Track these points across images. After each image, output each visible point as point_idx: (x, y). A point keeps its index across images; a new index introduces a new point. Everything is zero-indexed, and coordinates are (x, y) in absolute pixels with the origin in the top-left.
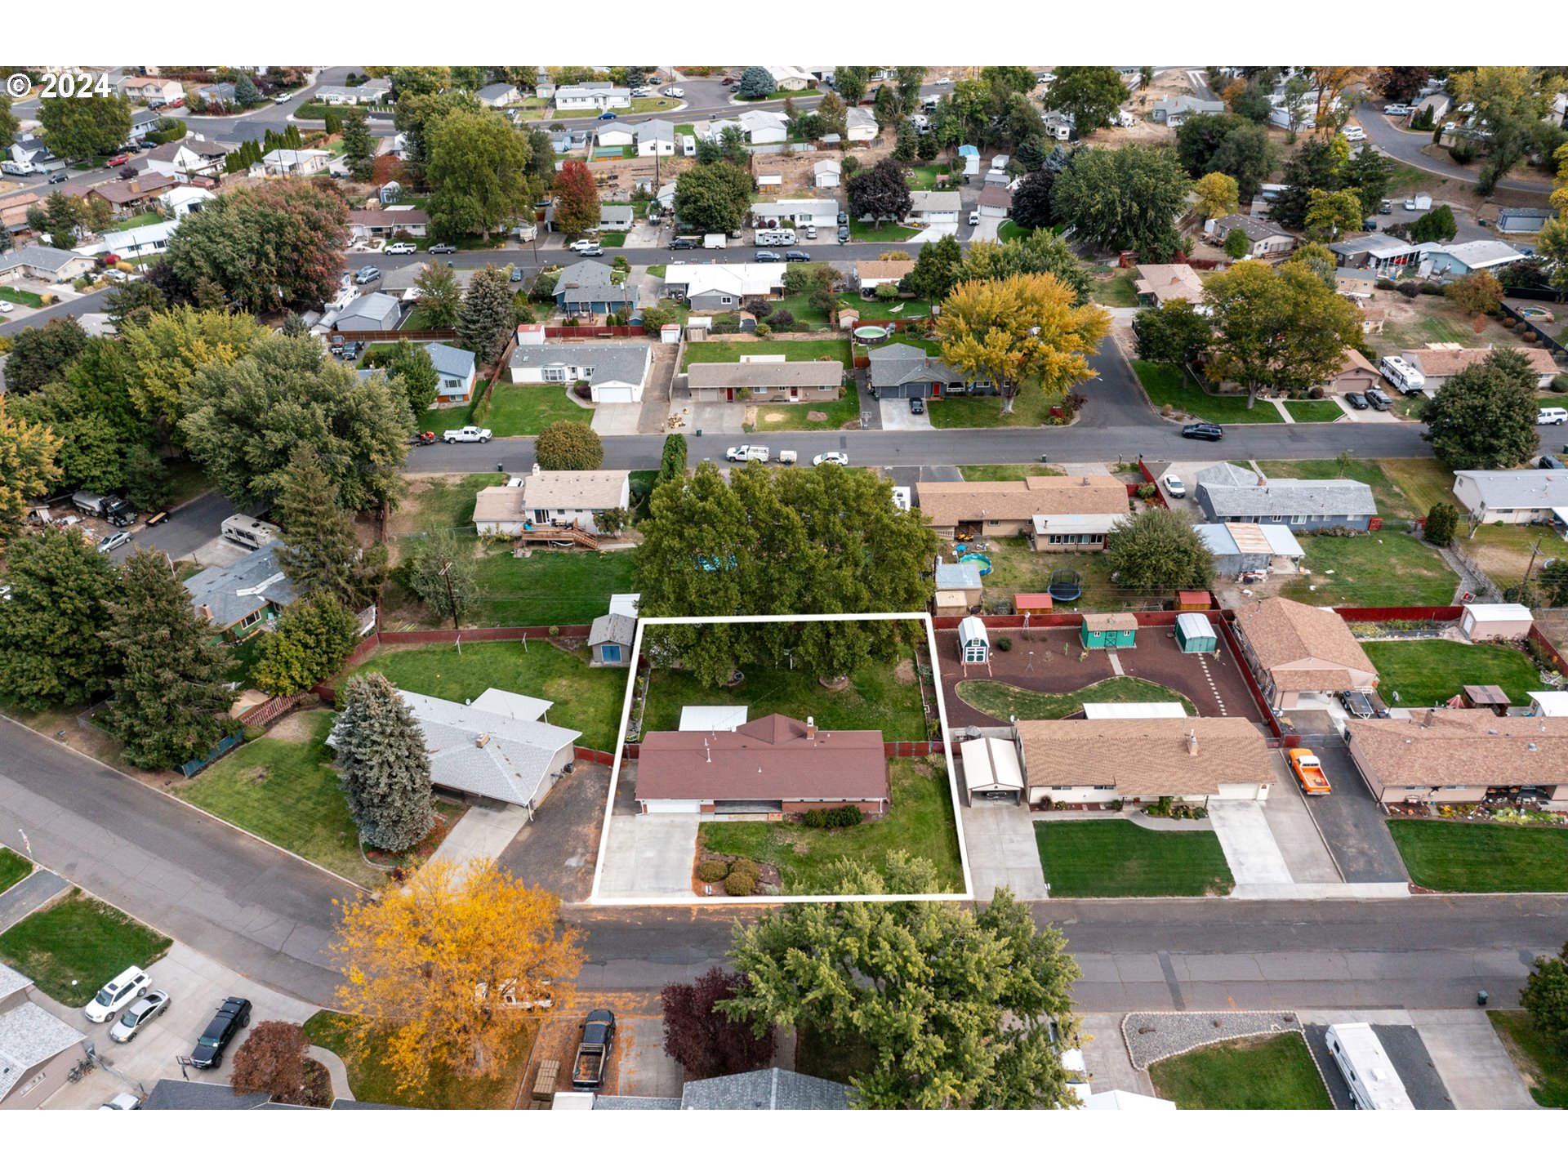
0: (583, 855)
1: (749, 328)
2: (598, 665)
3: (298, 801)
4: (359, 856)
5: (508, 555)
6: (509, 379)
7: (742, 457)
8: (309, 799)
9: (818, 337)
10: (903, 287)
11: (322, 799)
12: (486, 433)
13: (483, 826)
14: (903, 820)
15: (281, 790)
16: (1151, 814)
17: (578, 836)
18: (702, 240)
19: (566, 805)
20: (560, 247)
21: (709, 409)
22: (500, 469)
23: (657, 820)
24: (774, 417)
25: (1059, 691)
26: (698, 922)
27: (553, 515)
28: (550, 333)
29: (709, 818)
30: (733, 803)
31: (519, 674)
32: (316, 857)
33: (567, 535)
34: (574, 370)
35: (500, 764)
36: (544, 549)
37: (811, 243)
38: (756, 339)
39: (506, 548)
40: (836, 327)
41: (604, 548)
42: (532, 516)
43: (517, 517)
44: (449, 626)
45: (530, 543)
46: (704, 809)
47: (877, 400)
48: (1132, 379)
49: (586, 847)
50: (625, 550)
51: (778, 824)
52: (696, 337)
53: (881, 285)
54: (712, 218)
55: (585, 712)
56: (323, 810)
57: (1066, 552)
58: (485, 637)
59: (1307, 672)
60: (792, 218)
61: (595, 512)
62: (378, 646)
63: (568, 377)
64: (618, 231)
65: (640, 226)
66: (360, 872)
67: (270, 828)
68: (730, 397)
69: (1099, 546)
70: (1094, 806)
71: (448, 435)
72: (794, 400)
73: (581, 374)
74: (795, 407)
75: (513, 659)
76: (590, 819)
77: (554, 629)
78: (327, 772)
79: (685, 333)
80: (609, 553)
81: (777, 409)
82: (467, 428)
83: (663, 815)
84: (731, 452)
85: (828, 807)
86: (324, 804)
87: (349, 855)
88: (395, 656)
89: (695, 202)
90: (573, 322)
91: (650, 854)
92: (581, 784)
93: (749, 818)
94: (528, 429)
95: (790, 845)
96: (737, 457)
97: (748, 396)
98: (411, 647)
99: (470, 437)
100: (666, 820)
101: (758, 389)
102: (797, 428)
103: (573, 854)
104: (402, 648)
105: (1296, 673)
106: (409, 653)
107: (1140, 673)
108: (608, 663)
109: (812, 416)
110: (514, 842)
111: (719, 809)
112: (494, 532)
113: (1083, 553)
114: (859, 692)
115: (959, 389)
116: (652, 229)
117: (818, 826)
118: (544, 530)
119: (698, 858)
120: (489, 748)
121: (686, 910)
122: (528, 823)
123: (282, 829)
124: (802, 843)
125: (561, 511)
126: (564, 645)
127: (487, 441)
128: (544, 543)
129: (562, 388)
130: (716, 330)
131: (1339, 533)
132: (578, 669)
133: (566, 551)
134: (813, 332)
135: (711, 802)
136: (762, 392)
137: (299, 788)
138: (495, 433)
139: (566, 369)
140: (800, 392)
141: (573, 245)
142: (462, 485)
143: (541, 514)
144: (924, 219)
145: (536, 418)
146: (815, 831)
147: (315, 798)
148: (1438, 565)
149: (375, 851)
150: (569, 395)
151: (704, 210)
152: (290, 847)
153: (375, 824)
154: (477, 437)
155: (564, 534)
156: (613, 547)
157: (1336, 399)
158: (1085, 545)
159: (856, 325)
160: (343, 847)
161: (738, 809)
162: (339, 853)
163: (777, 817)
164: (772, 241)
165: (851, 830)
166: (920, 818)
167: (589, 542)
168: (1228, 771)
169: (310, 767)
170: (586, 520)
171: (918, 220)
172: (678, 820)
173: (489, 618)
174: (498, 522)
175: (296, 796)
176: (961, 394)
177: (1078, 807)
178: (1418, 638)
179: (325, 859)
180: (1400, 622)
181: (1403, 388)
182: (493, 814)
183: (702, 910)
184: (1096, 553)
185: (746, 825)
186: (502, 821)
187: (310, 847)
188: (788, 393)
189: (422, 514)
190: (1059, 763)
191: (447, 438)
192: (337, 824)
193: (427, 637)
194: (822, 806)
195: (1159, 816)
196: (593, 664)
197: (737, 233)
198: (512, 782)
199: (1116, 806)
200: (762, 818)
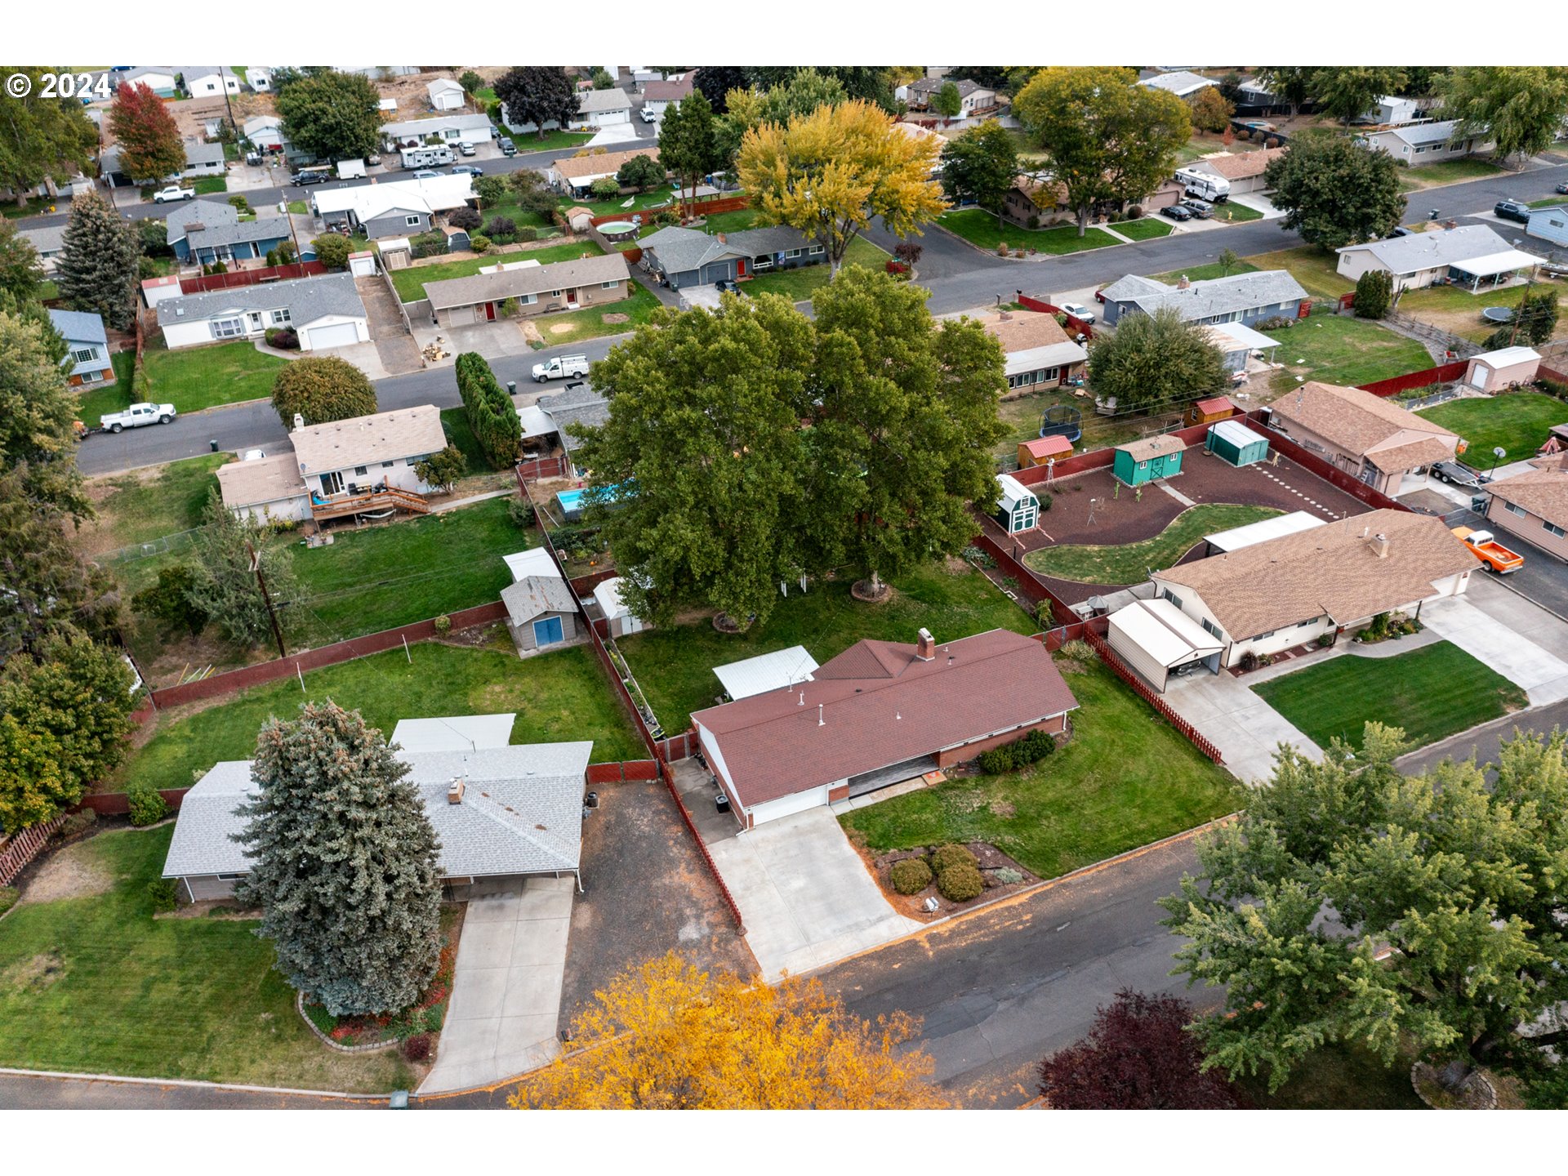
0: (698, 917)
1: (462, 245)
2: (533, 653)
3: (147, 987)
4: (319, 1044)
5: (299, 548)
6: (160, 342)
7: (557, 374)
8: (167, 978)
9: (552, 244)
10: (624, 180)
11: (192, 972)
12: (167, 409)
13: (507, 925)
14: (1097, 732)
15: (105, 982)
16: (1366, 640)
17: (670, 893)
18: (336, 169)
19: (621, 853)
20: (137, 201)
21: (469, 334)
22: (215, 448)
23: (772, 833)
24: (561, 328)
25: (1147, 538)
26: (943, 958)
27: (349, 478)
28: (188, 287)
29: (845, 807)
30: (876, 775)
31: (419, 695)
32: (236, 1072)
33: (380, 501)
34: (255, 317)
35: (502, 819)
36: (349, 528)
37: (471, 159)
38: (476, 256)
39: (293, 539)
40: (568, 230)
41: (439, 509)
42: (316, 485)
43: (293, 492)
44: (262, 657)
45: (326, 524)
46: (834, 796)
47: (675, 290)
48: (938, 230)
49: (695, 904)
50: (471, 506)
51: (944, 787)
52: (399, 263)
53: (595, 181)
54: (343, 138)
55: (557, 720)
56: (204, 991)
57: (1021, 396)
58: (332, 659)
59: (1400, 449)
60: (436, 134)
61: (411, 461)
62: (157, 714)
63: (249, 329)
64: (211, 177)
65: (236, 168)
66: (339, 1070)
67: (117, 1051)
68: (491, 316)
69: (1054, 382)
70: (1299, 651)
71: (107, 421)
72: (573, 306)
73: (268, 320)
74: (578, 315)
75: (396, 678)
76: (672, 863)
77: (442, 620)
78: (176, 926)
79: (380, 261)
80: (449, 514)
81: (561, 319)
82: (134, 407)
83: (776, 822)
84: (538, 370)
85: (1004, 740)
86: (200, 979)
87: (298, 1048)
88: (195, 721)
89: (316, 120)
90: (219, 268)
91: (798, 883)
92: (621, 819)
93: (901, 790)
94: (227, 396)
95: (983, 809)
96: (550, 374)
97: (514, 311)
98: (214, 702)
99: (143, 418)
100: (787, 828)
101: (525, 298)
102: (599, 335)
103: (682, 921)
104: (200, 707)
105: (1390, 451)
106: (217, 710)
107: (1212, 499)
108: (545, 647)
109: (607, 319)
110: (574, 934)
111: (854, 791)
112: (262, 521)
113: (1041, 394)
114: (914, 598)
115: (766, 265)
116: (255, 171)
117: (1005, 770)
118: (342, 502)
119: (873, 866)
120: (471, 800)
121: (911, 946)
122: (578, 898)
123: (140, 1047)
124: (998, 799)
125: (361, 470)
126: (462, 640)
127: (172, 419)
128: (349, 519)
129: (246, 343)
130: (418, 252)
131: (1278, 323)
132: (506, 666)
133: (385, 525)
134: (542, 240)
135: (844, 782)
136: (533, 302)
137: (136, 967)
138: (181, 408)
139: (244, 316)
140: (580, 295)
141: (157, 195)
142: (166, 478)
143: (330, 481)
144: (592, 121)
145: (230, 382)
146: (1000, 780)
147: (177, 974)
148: (1393, 337)
149: (352, 1024)
150: (261, 349)
151: (329, 129)
152: (176, 1073)
153: (356, 975)
154: (155, 417)
155: (375, 500)
156: (452, 505)
157: (1153, 216)
158: (1041, 385)
159: (595, 223)
160: (278, 1038)
161: (878, 783)
162: (279, 1051)
163: (936, 778)
164: (425, 161)
165: (1046, 764)
166: (1114, 723)
167: (415, 505)
168: (1430, 565)
169: (137, 929)
170: (403, 477)
171: (585, 124)
172: (803, 822)
173: (322, 633)
174: (265, 505)
175: (139, 981)
176: (770, 270)
177: (1282, 656)
178: (1441, 402)
179: (254, 1070)
180: (1412, 391)
181: (1211, 196)
182: (511, 903)
183: (932, 938)
184: (1054, 391)
185: (904, 799)
186: (534, 908)
187: (214, 1058)
188: (563, 298)
189: (123, 525)
190: (1251, 606)
191: (107, 426)
192: (245, 1006)
193: (238, 682)
194: (997, 742)
195: (1375, 641)
196: (523, 654)
197: (374, 159)
198: (536, 839)
199: (1322, 643)
200: (918, 785)
